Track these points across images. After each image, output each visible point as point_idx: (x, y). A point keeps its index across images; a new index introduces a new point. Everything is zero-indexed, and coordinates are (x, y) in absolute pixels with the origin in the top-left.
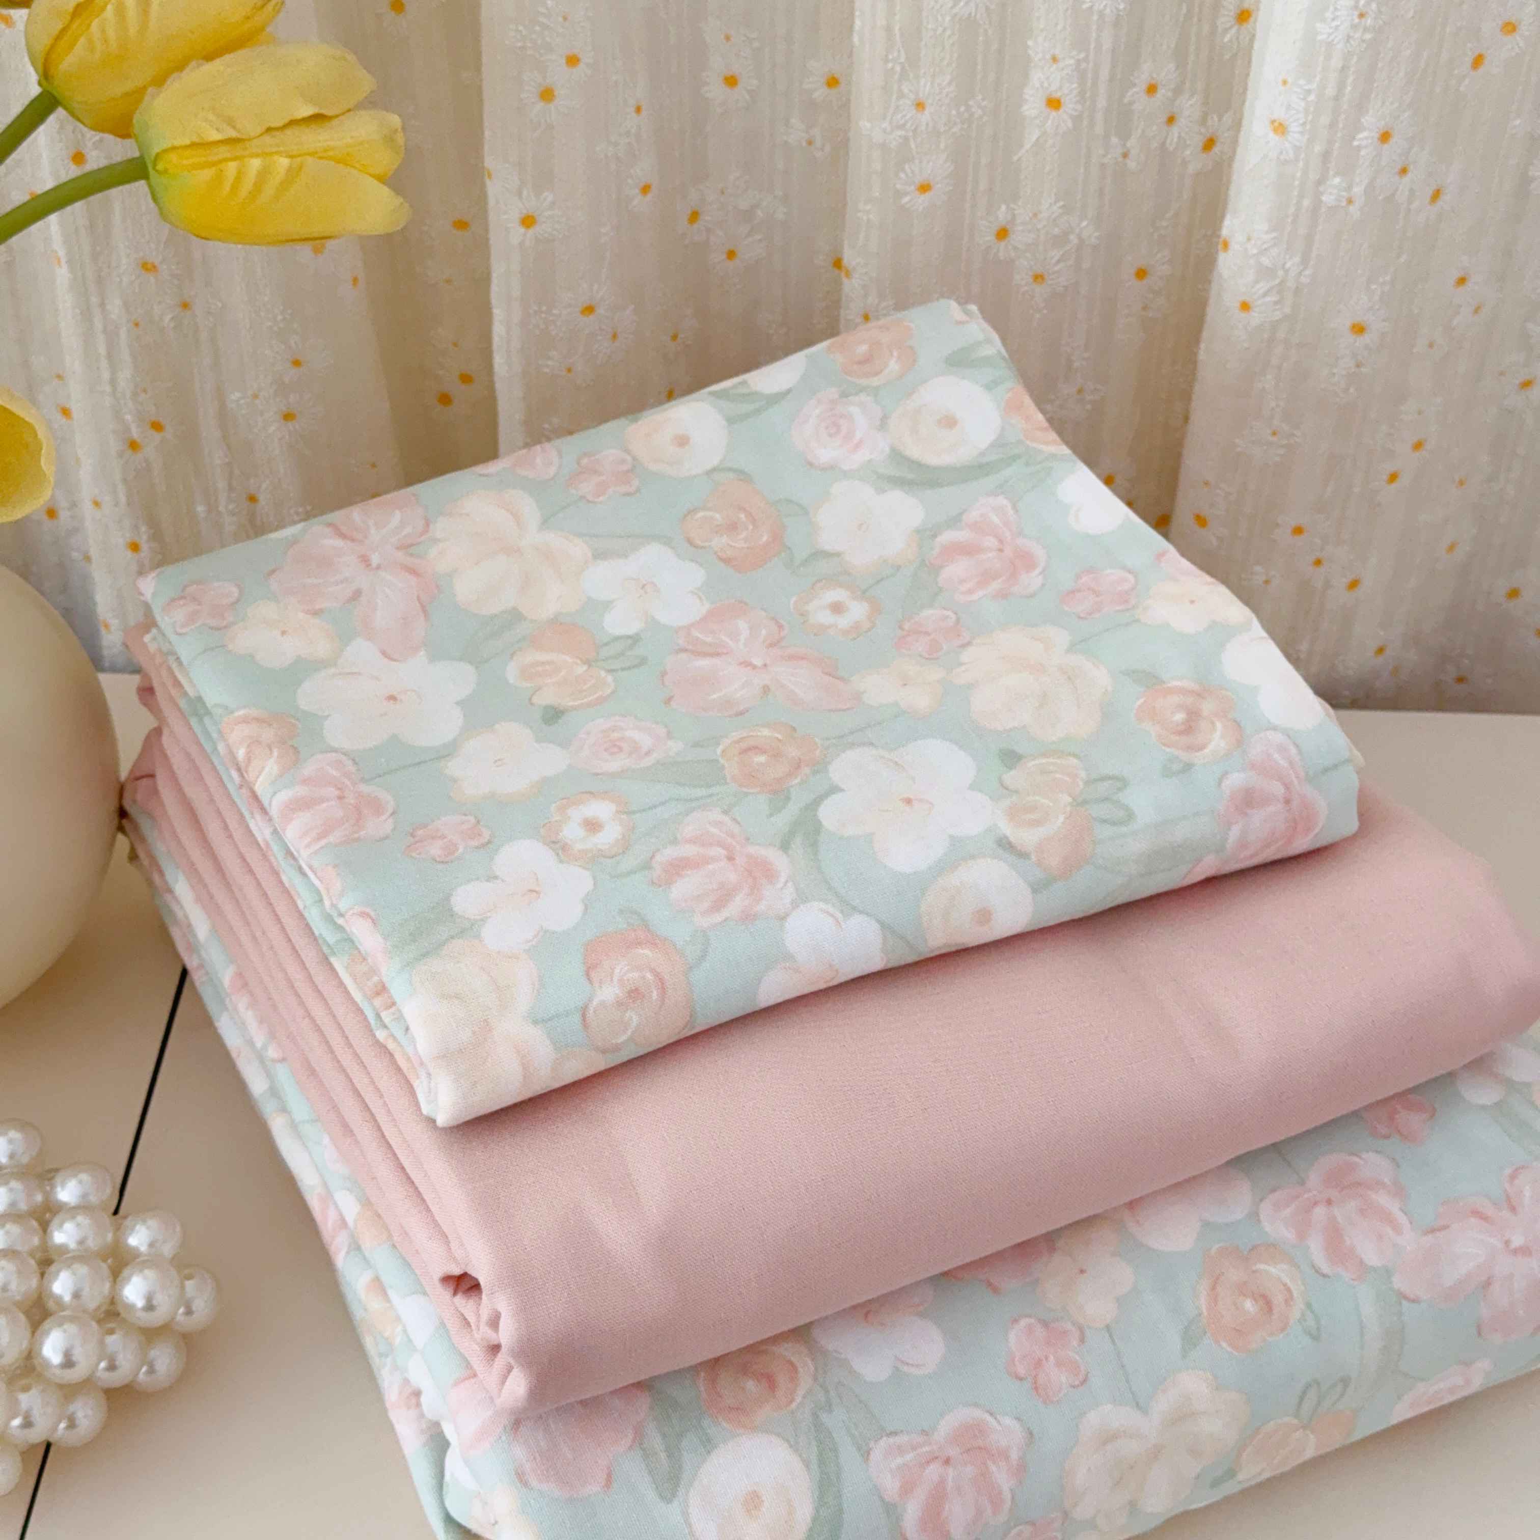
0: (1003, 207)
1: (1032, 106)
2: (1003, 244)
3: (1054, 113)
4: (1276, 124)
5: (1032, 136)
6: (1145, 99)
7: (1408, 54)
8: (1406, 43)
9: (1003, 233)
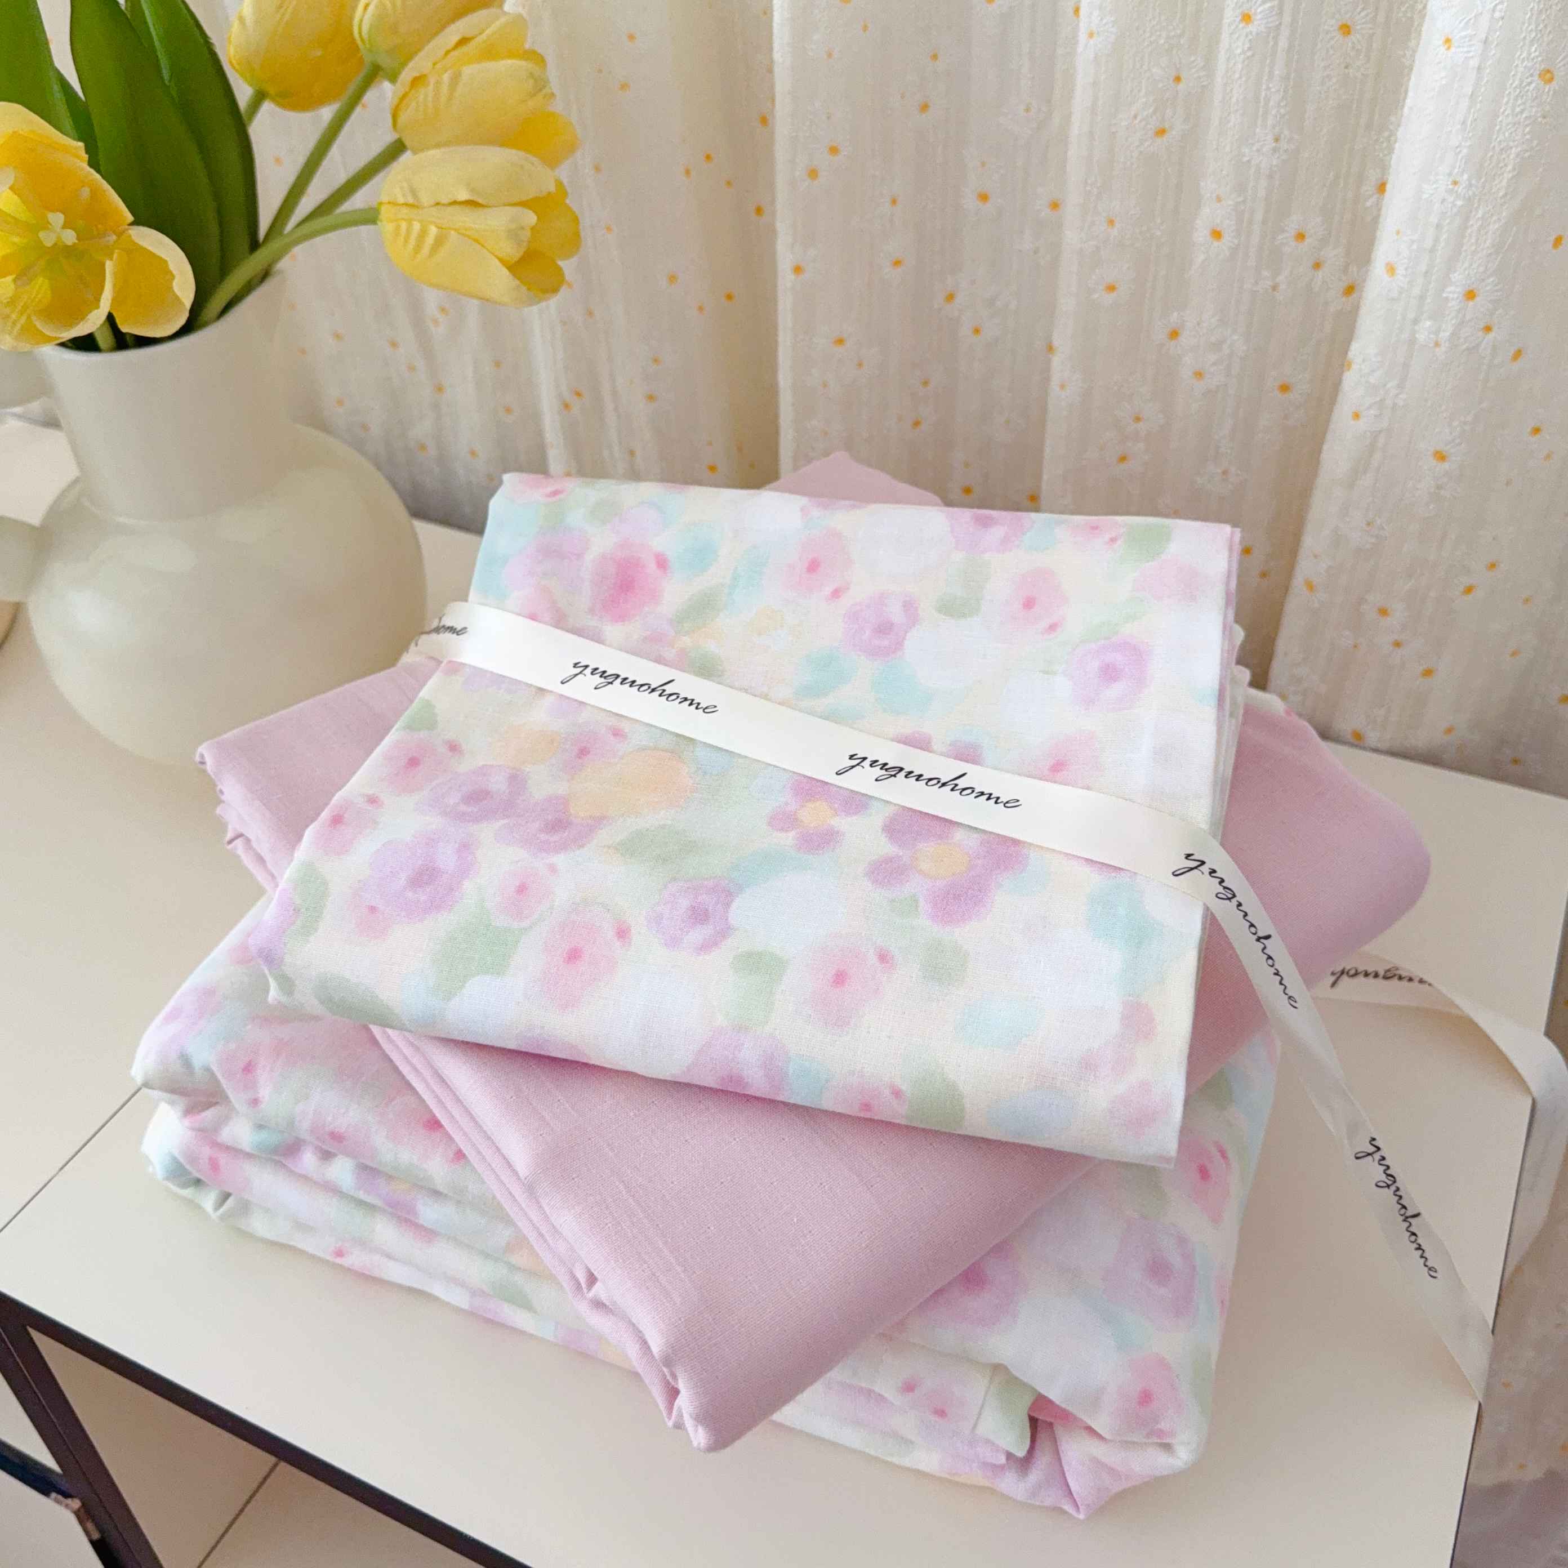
0: (1175, 314)
1: (1201, 234)
2: (1173, 343)
3: (1216, 243)
4: (1390, 266)
5: (1199, 259)
6: (1293, 243)
7: (1496, 226)
8: (1495, 218)
9: (1174, 334)
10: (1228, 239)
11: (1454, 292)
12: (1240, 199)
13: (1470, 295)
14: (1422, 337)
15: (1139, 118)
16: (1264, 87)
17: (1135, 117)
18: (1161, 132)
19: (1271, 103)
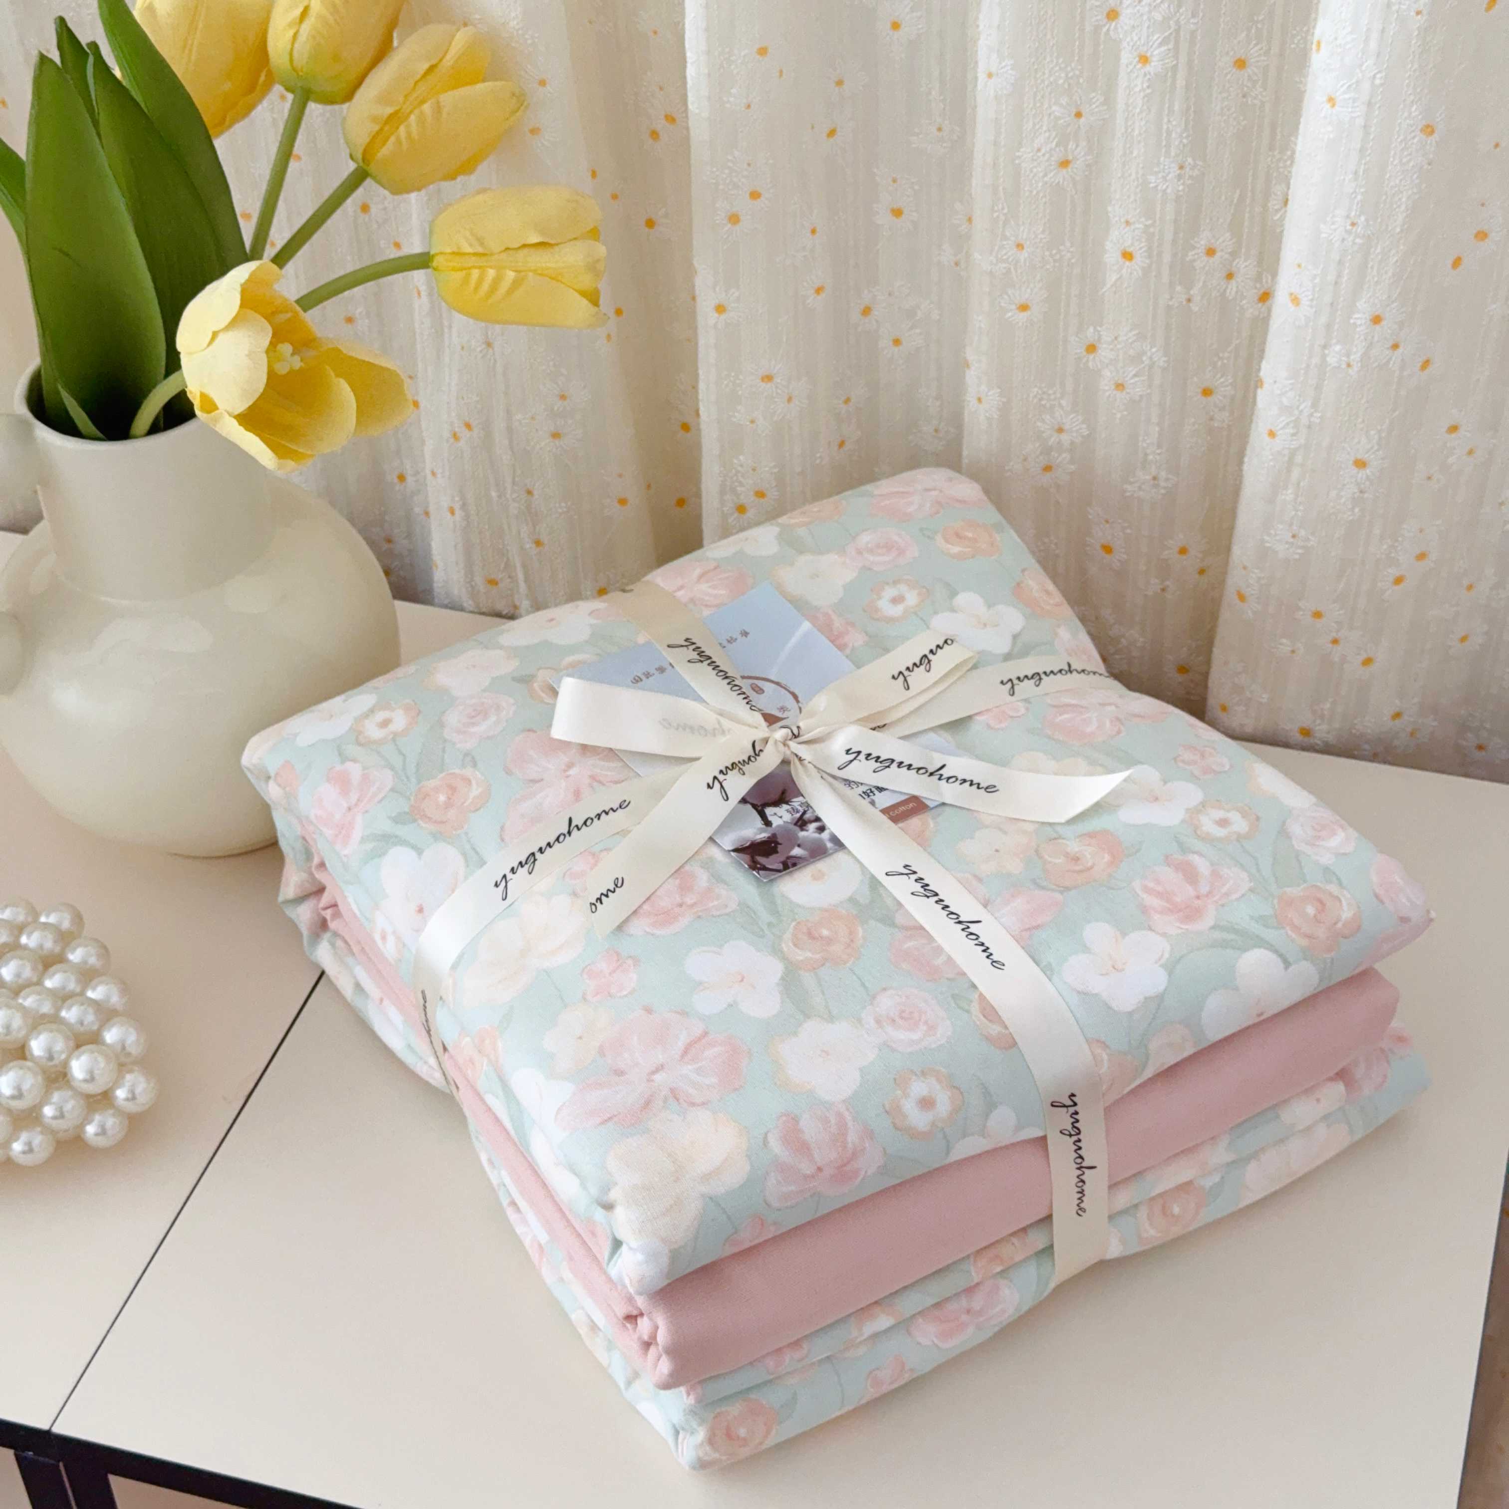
0: (1091, 329)
1: (1111, 256)
2: (1091, 357)
3: (1127, 263)
4: (1293, 296)
5: (1112, 278)
6: (1205, 258)
7: (1395, 259)
8: (1393, 252)
9: (1092, 348)
10: (1140, 259)
11: (1361, 319)
12: (1150, 222)
13: (1377, 320)
14: (1332, 360)
15: (1043, 151)
16: (1166, 120)
17: (1039, 150)
18: (1065, 164)
19: (1174, 135)
